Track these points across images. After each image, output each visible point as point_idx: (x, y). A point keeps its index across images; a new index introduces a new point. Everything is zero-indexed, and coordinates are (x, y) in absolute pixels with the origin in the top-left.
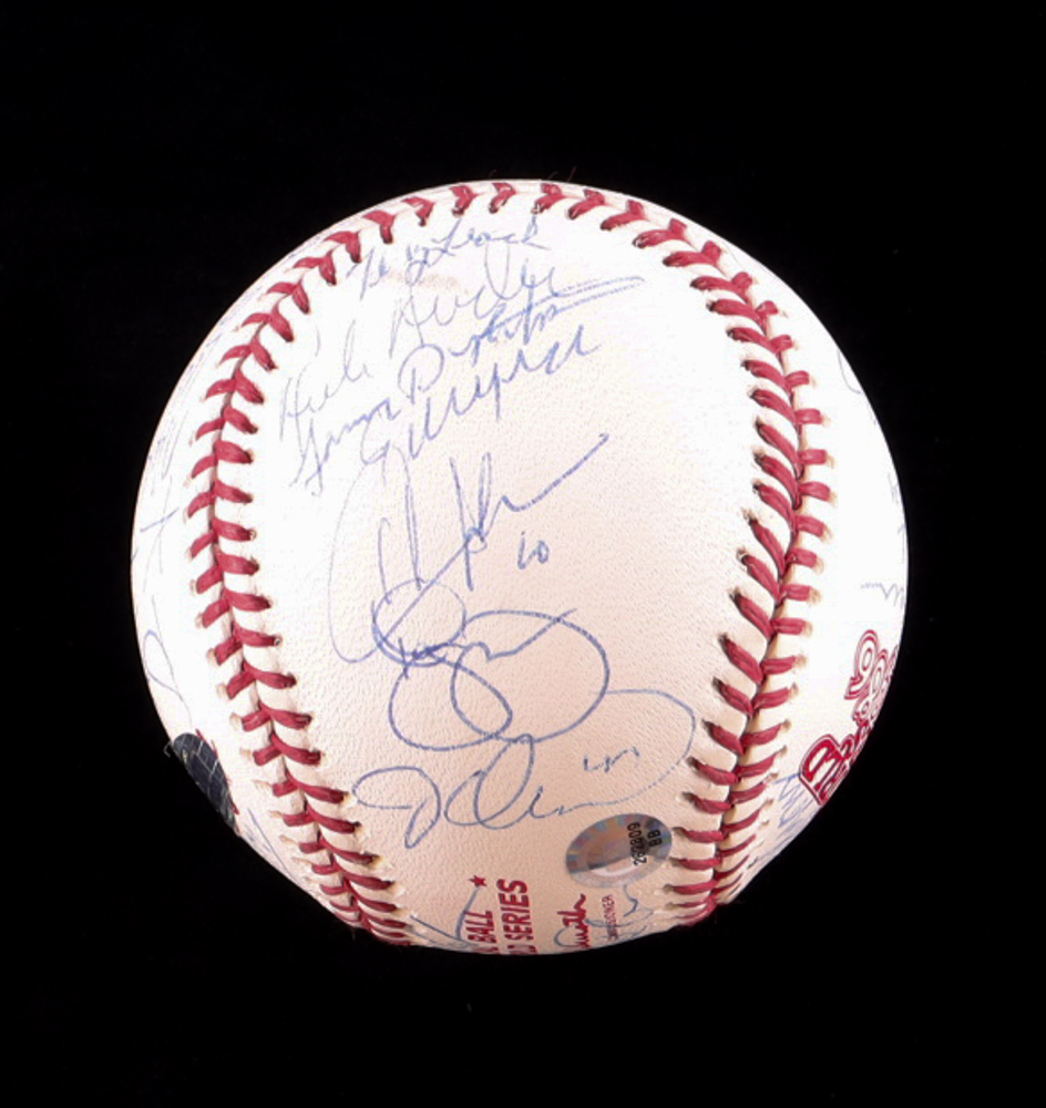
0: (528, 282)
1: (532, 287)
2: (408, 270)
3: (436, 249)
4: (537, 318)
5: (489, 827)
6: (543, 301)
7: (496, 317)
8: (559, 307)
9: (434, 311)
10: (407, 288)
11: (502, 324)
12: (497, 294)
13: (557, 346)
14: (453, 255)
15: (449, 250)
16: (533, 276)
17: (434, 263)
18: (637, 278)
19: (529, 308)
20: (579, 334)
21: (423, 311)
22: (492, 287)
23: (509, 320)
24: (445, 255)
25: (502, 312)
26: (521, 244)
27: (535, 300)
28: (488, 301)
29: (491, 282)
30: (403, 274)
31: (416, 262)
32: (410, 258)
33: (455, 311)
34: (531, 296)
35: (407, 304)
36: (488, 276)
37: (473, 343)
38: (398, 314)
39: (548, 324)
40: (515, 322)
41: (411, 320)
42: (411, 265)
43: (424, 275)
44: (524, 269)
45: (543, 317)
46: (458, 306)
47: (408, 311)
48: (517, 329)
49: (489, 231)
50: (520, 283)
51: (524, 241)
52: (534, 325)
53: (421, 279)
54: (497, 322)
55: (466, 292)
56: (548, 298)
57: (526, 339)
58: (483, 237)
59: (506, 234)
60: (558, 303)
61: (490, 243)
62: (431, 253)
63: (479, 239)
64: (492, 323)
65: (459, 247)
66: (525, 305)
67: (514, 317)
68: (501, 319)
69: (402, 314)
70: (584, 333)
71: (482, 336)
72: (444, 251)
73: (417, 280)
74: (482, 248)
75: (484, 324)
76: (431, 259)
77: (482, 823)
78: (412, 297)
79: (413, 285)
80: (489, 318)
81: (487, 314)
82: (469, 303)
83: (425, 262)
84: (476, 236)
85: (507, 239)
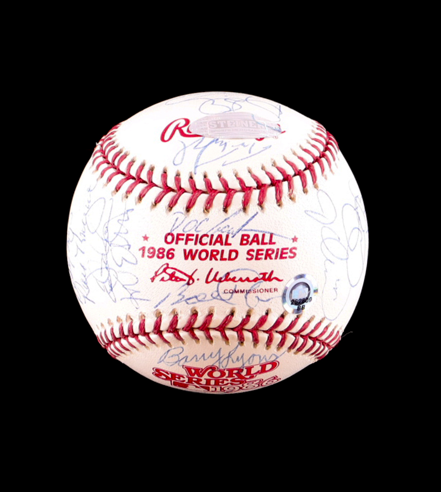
5: (321, 244)
77: (323, 241)
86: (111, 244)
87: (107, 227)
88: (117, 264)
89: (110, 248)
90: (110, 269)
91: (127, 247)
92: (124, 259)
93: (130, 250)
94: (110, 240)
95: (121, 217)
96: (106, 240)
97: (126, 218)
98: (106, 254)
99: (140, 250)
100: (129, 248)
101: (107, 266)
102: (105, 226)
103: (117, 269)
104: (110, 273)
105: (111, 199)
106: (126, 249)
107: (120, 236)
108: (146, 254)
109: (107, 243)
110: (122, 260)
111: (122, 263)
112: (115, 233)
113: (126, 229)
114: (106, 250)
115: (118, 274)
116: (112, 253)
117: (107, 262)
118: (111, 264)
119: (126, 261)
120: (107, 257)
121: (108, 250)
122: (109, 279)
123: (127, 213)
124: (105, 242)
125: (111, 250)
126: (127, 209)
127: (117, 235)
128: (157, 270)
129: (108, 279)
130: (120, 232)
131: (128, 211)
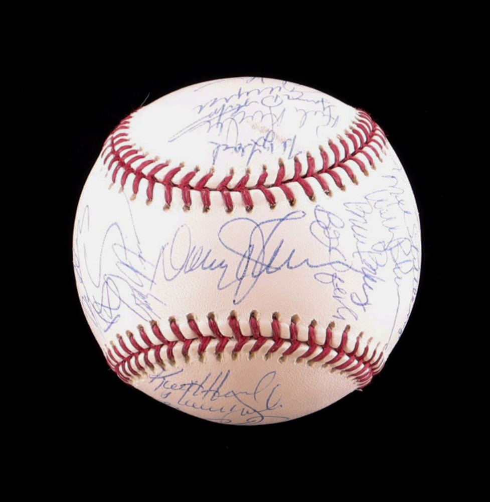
0: (220, 125)
1: (218, 123)
2: (273, 139)
3: (260, 146)
4: (218, 112)
6: (214, 118)
7: (236, 112)
8: (208, 117)
9: (263, 117)
10: (274, 130)
11: (233, 110)
12: (234, 120)
13: (211, 106)
14: (252, 140)
15: (253, 144)
16: (217, 127)
17: (261, 138)
18: (171, 141)
19: (221, 115)
20: (200, 111)
21: (268, 118)
22: (236, 123)
23: (230, 111)
24: (256, 141)
25: (233, 114)
26: (221, 144)
27: (218, 118)
28: (238, 117)
29: (236, 125)
30: (275, 138)
31: (269, 142)
32: (272, 144)
33: (254, 115)
34: (219, 120)
35: (275, 123)
36: (237, 128)
37: (247, 104)
38: (279, 121)
39: (214, 111)
40: (228, 110)
41: (274, 117)
42: (271, 141)
43: (266, 134)
44: (221, 131)
45: (215, 113)
46: (252, 117)
47: (275, 119)
48: (227, 108)
49: (235, 153)
50: (224, 124)
51: (220, 146)
52: (220, 109)
53: (268, 132)
54: (236, 110)
55: (248, 122)
56: (211, 120)
57: (224, 106)
58: (237, 149)
59: (227, 150)
60: (208, 119)
61: (234, 146)
62: (262, 144)
63: (239, 148)
64: (238, 110)
65: (249, 145)
66: (222, 116)
67: (228, 112)
68: (233, 112)
69: (277, 120)
70: (199, 111)
71: (242, 106)
72: (256, 143)
73: (270, 132)
74: (238, 143)
75: (241, 110)
76: (262, 140)
78: (273, 125)
79: (272, 131)
80: (239, 111)
81: (240, 113)
82: (247, 117)
83: (265, 140)
84: (241, 150)
85: (227, 148)
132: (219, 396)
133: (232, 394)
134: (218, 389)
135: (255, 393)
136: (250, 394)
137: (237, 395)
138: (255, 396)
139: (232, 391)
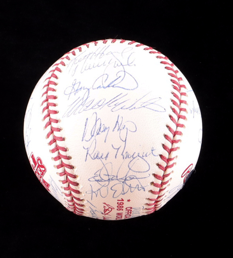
86: (124, 183)
87: (133, 178)
88: (112, 187)
89: (121, 182)
90: (109, 181)
91: (123, 193)
92: (116, 191)
93: (121, 194)
94: (126, 182)
95: (140, 186)
96: (126, 179)
97: (139, 189)
98: (117, 179)
99: (122, 199)
100: (122, 194)
101: (110, 180)
102: (134, 177)
103: (110, 187)
104: (106, 182)
105: (150, 175)
106: (122, 192)
107: (129, 188)
108: (119, 202)
109: (124, 180)
110: (115, 190)
111: (113, 190)
112: (130, 185)
113: (133, 191)
114: (120, 179)
115: (106, 187)
116: (119, 183)
117: (113, 180)
118: (112, 183)
119: (115, 193)
120: (116, 180)
121: (120, 181)
122: (103, 181)
123: (142, 188)
124: (125, 178)
125: (120, 183)
126: (145, 188)
127: (130, 187)
128: (110, 205)
129: (103, 179)
130: (132, 188)
131: (144, 188)
132: (103, 55)
133: (110, 53)
134: (103, 52)
135: (122, 53)
136: (119, 53)
137: (113, 53)
138: (122, 54)
139: (111, 52)
